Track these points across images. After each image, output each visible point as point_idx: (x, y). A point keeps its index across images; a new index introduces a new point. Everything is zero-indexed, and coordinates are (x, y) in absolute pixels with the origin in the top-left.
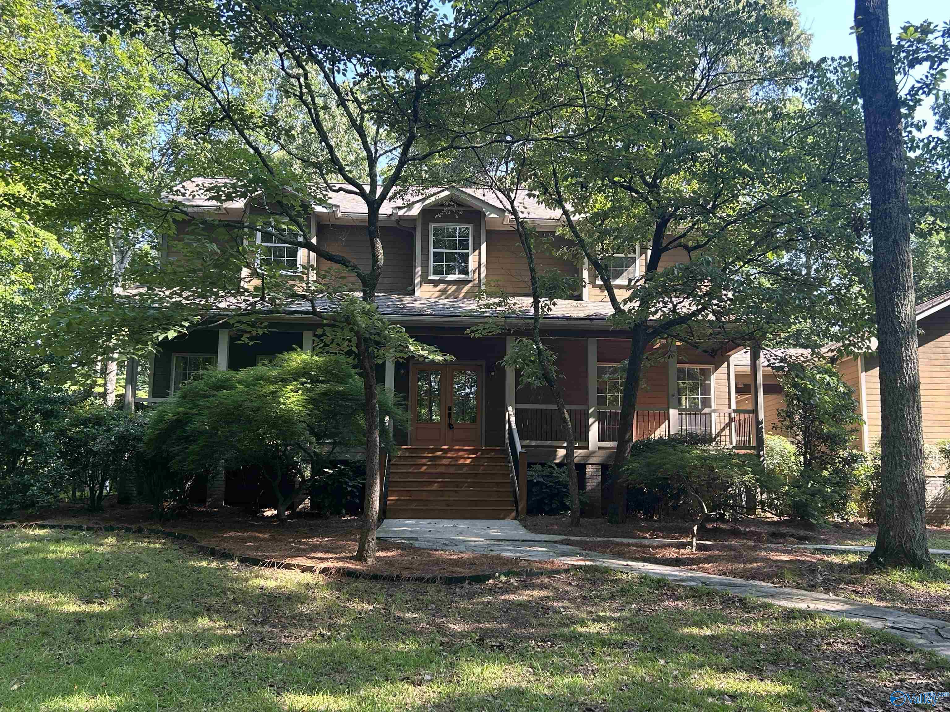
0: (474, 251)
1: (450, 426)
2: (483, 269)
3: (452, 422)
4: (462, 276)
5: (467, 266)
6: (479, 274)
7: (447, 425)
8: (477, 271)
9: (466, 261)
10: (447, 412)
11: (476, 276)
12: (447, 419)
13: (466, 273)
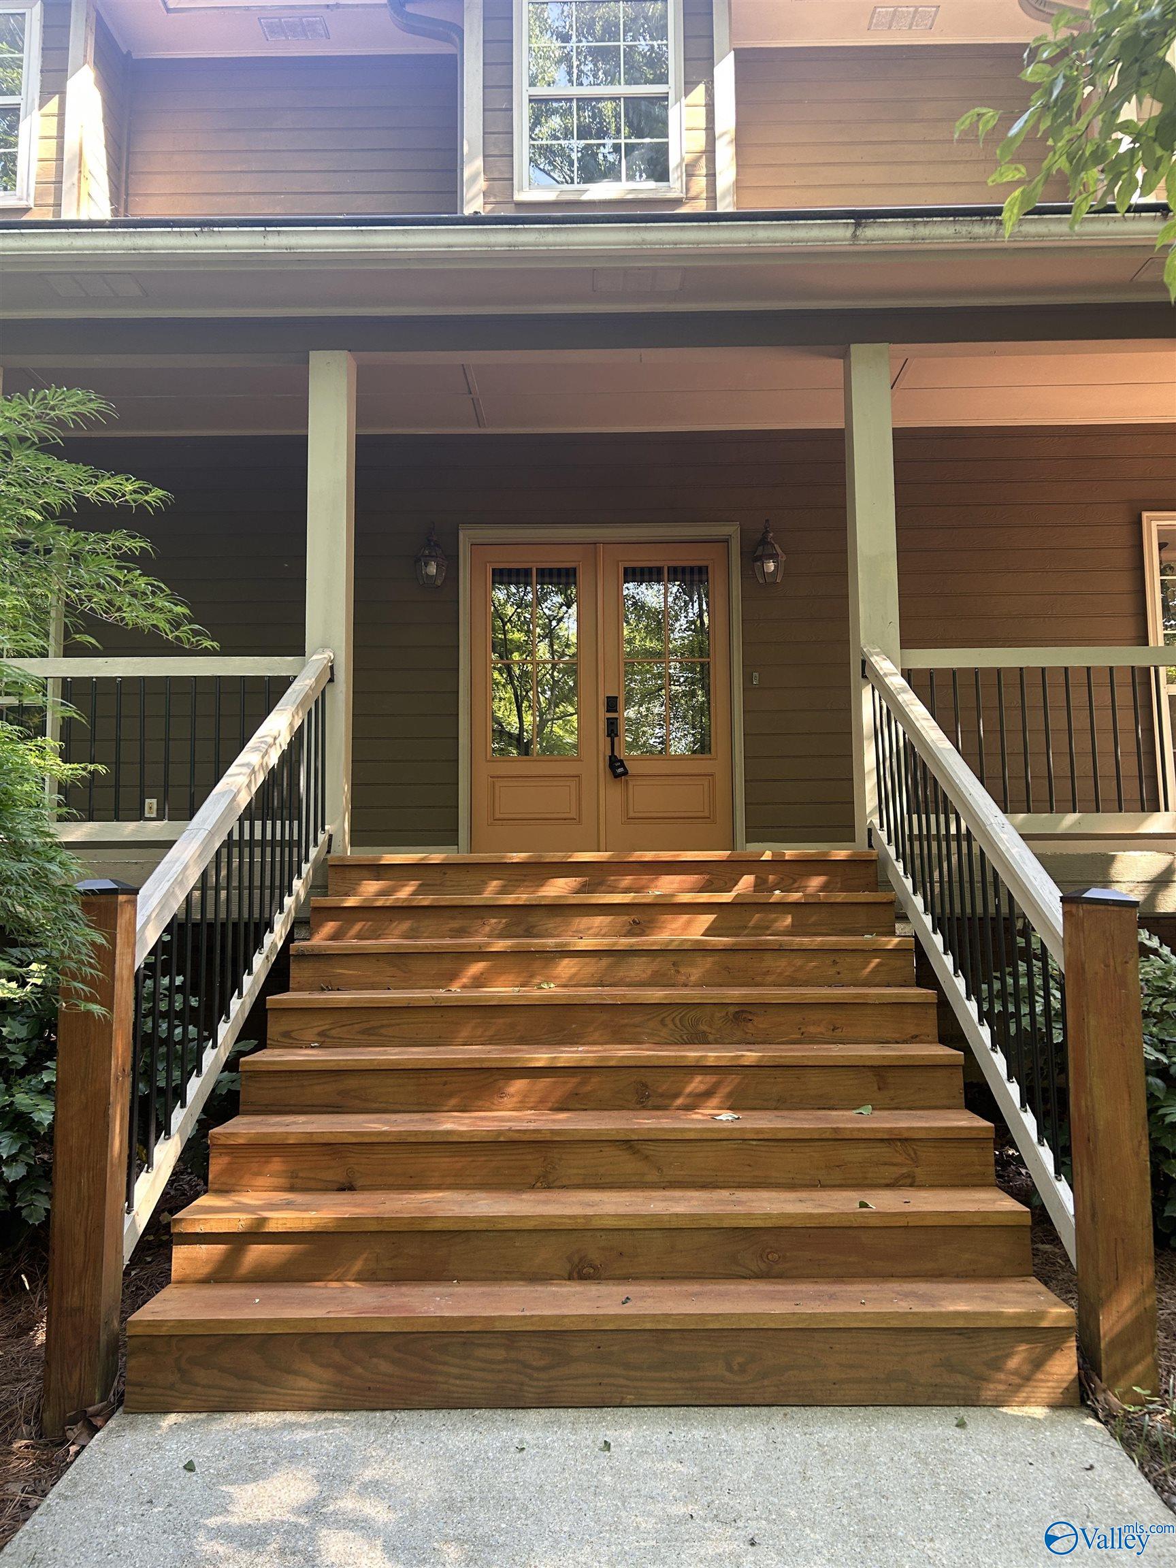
0: (689, 86)
1: (616, 767)
2: (725, 154)
3: (623, 753)
4: (646, 187)
5: (663, 150)
6: (712, 176)
7: (603, 765)
8: (703, 162)
9: (661, 125)
10: (603, 715)
11: (700, 183)
12: (604, 742)
13: (659, 171)
